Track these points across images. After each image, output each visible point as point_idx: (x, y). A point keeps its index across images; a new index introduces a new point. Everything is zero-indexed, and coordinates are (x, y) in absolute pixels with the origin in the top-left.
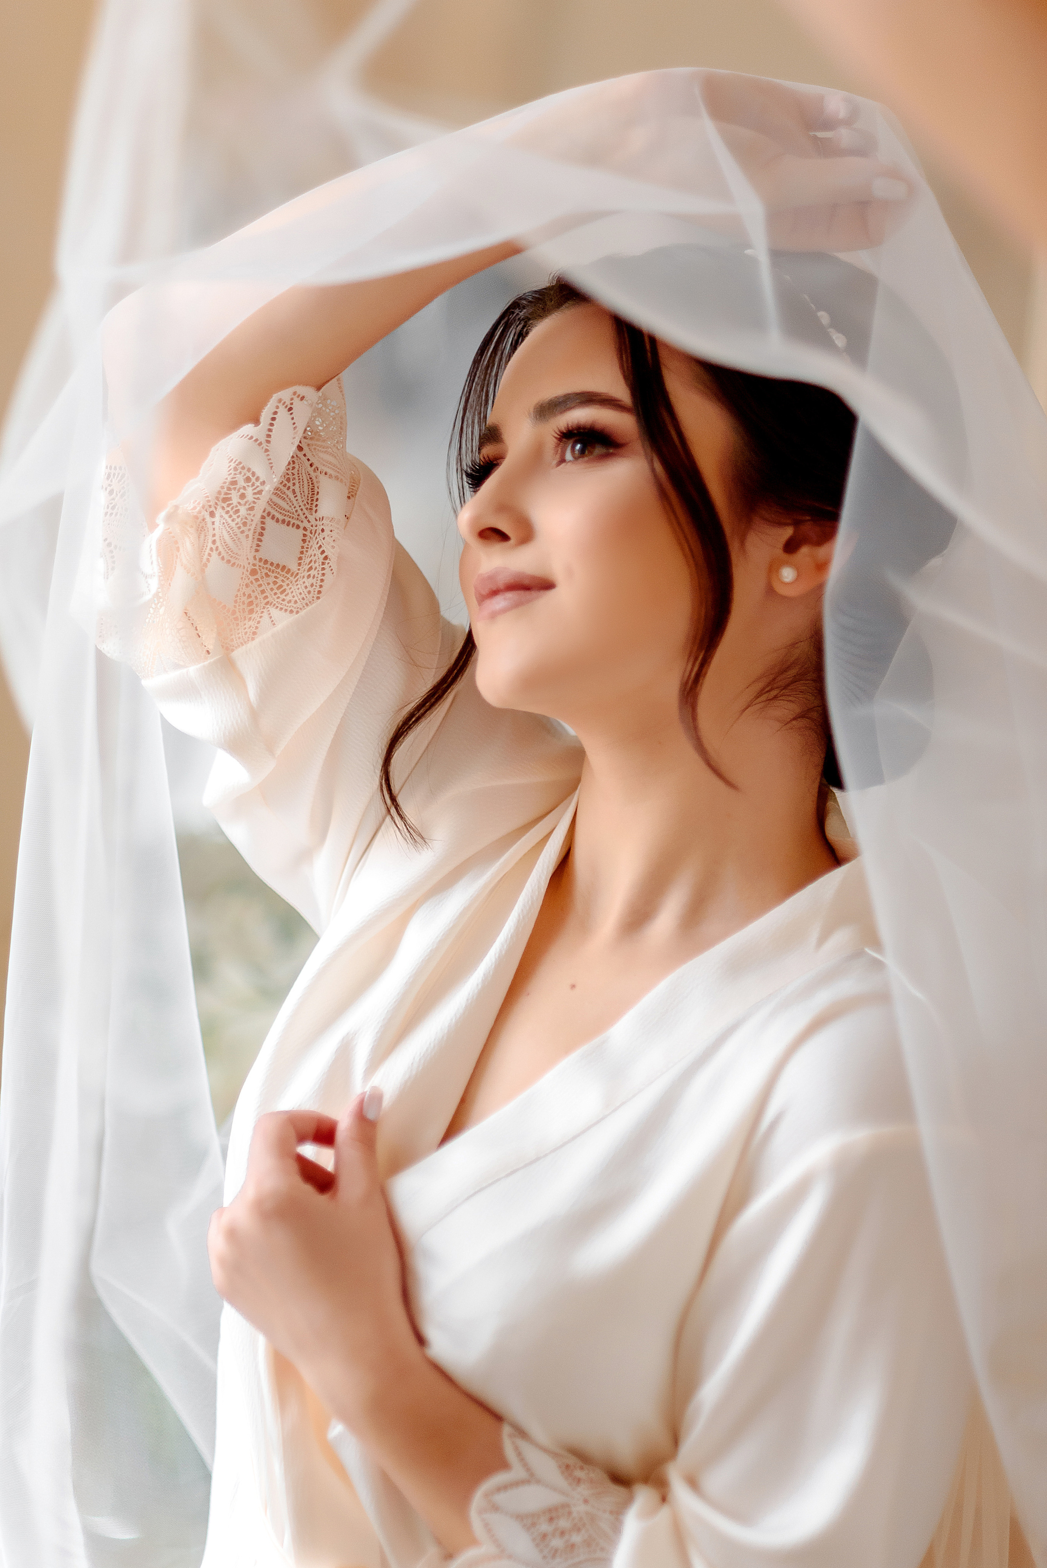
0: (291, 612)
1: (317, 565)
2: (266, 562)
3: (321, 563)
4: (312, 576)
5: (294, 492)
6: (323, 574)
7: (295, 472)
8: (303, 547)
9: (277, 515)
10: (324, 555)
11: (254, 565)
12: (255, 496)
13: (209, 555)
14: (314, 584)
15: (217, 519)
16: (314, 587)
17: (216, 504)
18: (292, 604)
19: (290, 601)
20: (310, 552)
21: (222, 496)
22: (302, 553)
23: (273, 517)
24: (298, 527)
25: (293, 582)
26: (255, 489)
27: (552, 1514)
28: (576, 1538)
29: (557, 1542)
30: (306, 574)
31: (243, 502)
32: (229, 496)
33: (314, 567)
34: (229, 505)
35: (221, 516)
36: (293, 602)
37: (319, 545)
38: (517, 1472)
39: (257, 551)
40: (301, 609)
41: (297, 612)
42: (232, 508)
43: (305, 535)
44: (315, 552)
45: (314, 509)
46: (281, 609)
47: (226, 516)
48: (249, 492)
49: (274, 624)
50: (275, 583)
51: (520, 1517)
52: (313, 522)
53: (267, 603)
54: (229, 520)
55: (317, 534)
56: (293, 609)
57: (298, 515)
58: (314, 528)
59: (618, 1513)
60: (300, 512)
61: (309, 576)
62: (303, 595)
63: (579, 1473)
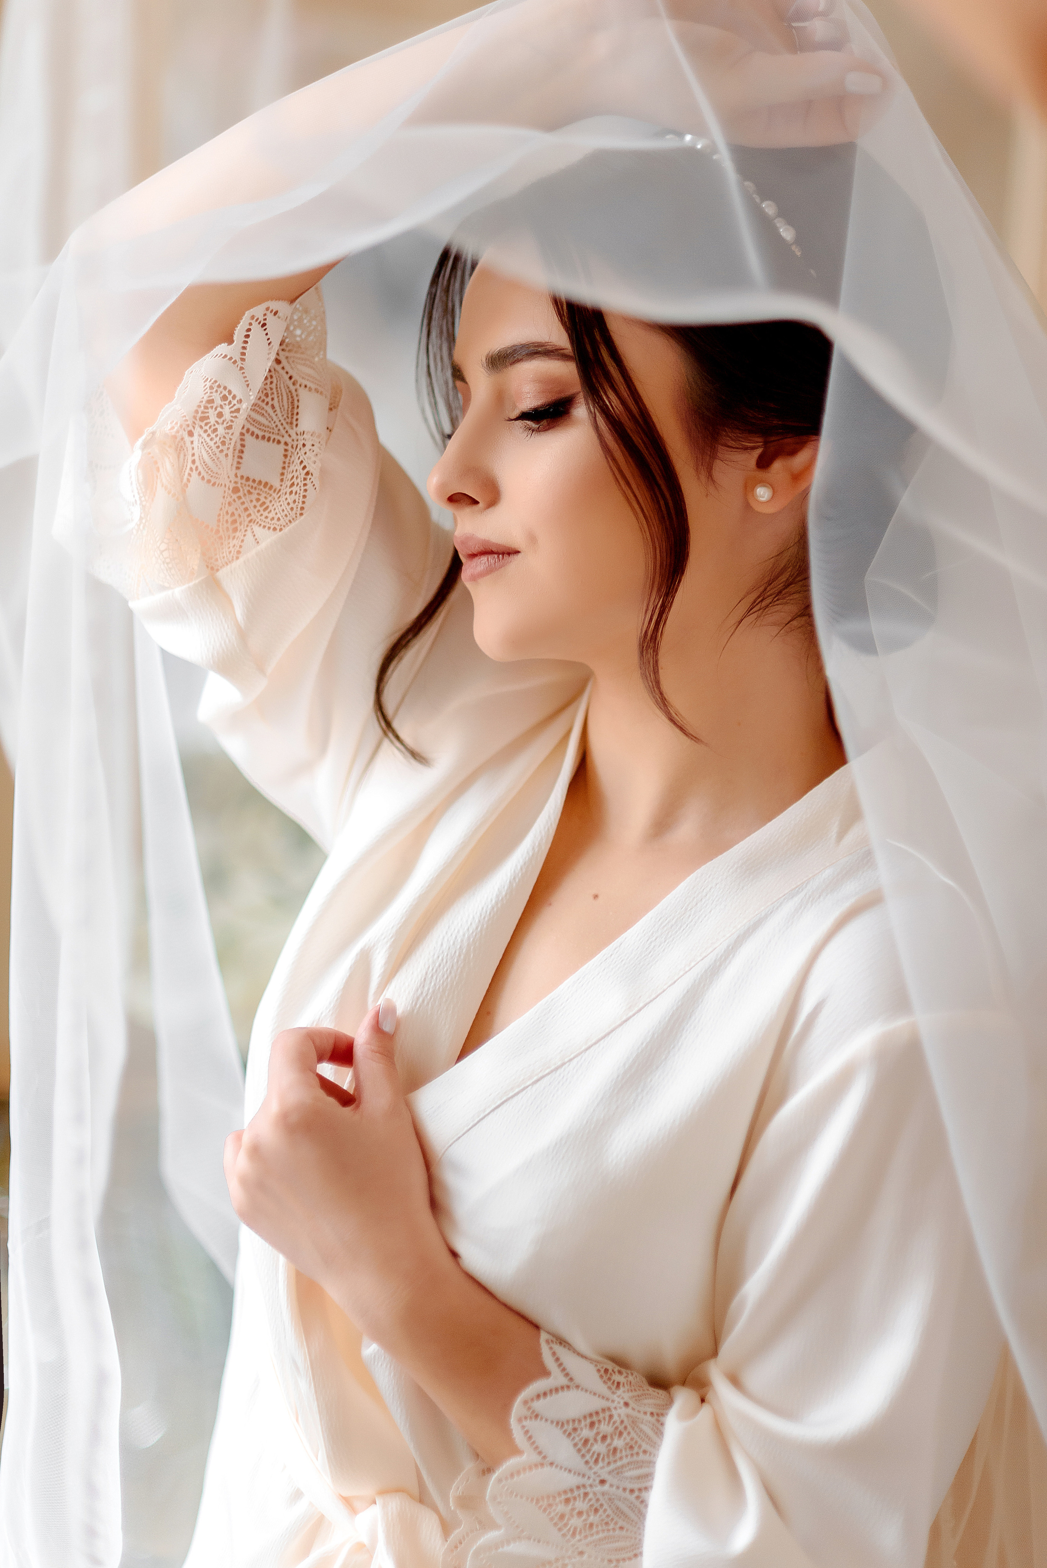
0: (275, 529)
1: (299, 480)
2: (248, 479)
3: (302, 479)
4: (294, 492)
5: (273, 407)
6: (306, 490)
7: (274, 386)
8: (284, 463)
9: (257, 431)
10: (306, 471)
11: (236, 483)
12: (232, 414)
13: (189, 475)
14: (297, 500)
15: (195, 438)
16: (297, 503)
17: (194, 423)
18: (275, 521)
19: (273, 519)
20: (292, 468)
21: (200, 415)
22: (284, 468)
23: (253, 434)
24: (279, 442)
25: (276, 498)
26: (232, 407)
27: (593, 1419)
28: (618, 1443)
29: (599, 1448)
30: (289, 490)
31: (220, 421)
32: (207, 415)
33: (296, 484)
34: (206, 424)
35: (200, 435)
36: (276, 519)
37: (300, 460)
38: (557, 1378)
39: (238, 468)
40: (284, 526)
41: (281, 530)
42: (210, 427)
43: (286, 450)
44: (296, 467)
45: (295, 423)
46: (264, 527)
47: (205, 436)
48: (226, 410)
49: (258, 542)
50: (258, 500)
51: (560, 1424)
52: (294, 436)
53: (250, 521)
54: (208, 439)
55: (298, 449)
56: (276, 527)
57: (279, 430)
58: (295, 443)
59: (659, 1416)
60: (281, 428)
61: (291, 492)
62: (286, 512)
63: (617, 1378)
